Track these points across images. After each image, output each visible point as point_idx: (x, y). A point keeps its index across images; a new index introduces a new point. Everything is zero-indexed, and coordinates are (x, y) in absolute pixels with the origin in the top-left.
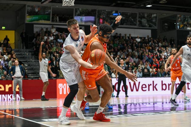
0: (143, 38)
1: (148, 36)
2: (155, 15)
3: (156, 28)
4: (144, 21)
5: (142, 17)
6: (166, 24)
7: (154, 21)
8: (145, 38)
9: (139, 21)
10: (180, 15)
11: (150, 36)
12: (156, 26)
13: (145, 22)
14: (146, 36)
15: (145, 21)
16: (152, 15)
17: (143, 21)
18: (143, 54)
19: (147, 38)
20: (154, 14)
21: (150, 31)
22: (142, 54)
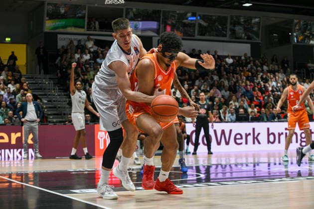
0: (237, 58)
1: (245, 55)
2: (257, 20)
3: (260, 42)
4: (239, 29)
5: (236, 23)
6: (275, 35)
7: (255, 29)
8: (240, 57)
9: (231, 30)
10: (298, 21)
11: (249, 55)
12: (258, 37)
13: (241, 31)
14: (242, 54)
15: (241, 29)
16: (251, 20)
17: (237, 30)
18: (237, 84)
19: (243, 58)
20: (255, 18)
21: (249, 46)
22: (235, 83)
